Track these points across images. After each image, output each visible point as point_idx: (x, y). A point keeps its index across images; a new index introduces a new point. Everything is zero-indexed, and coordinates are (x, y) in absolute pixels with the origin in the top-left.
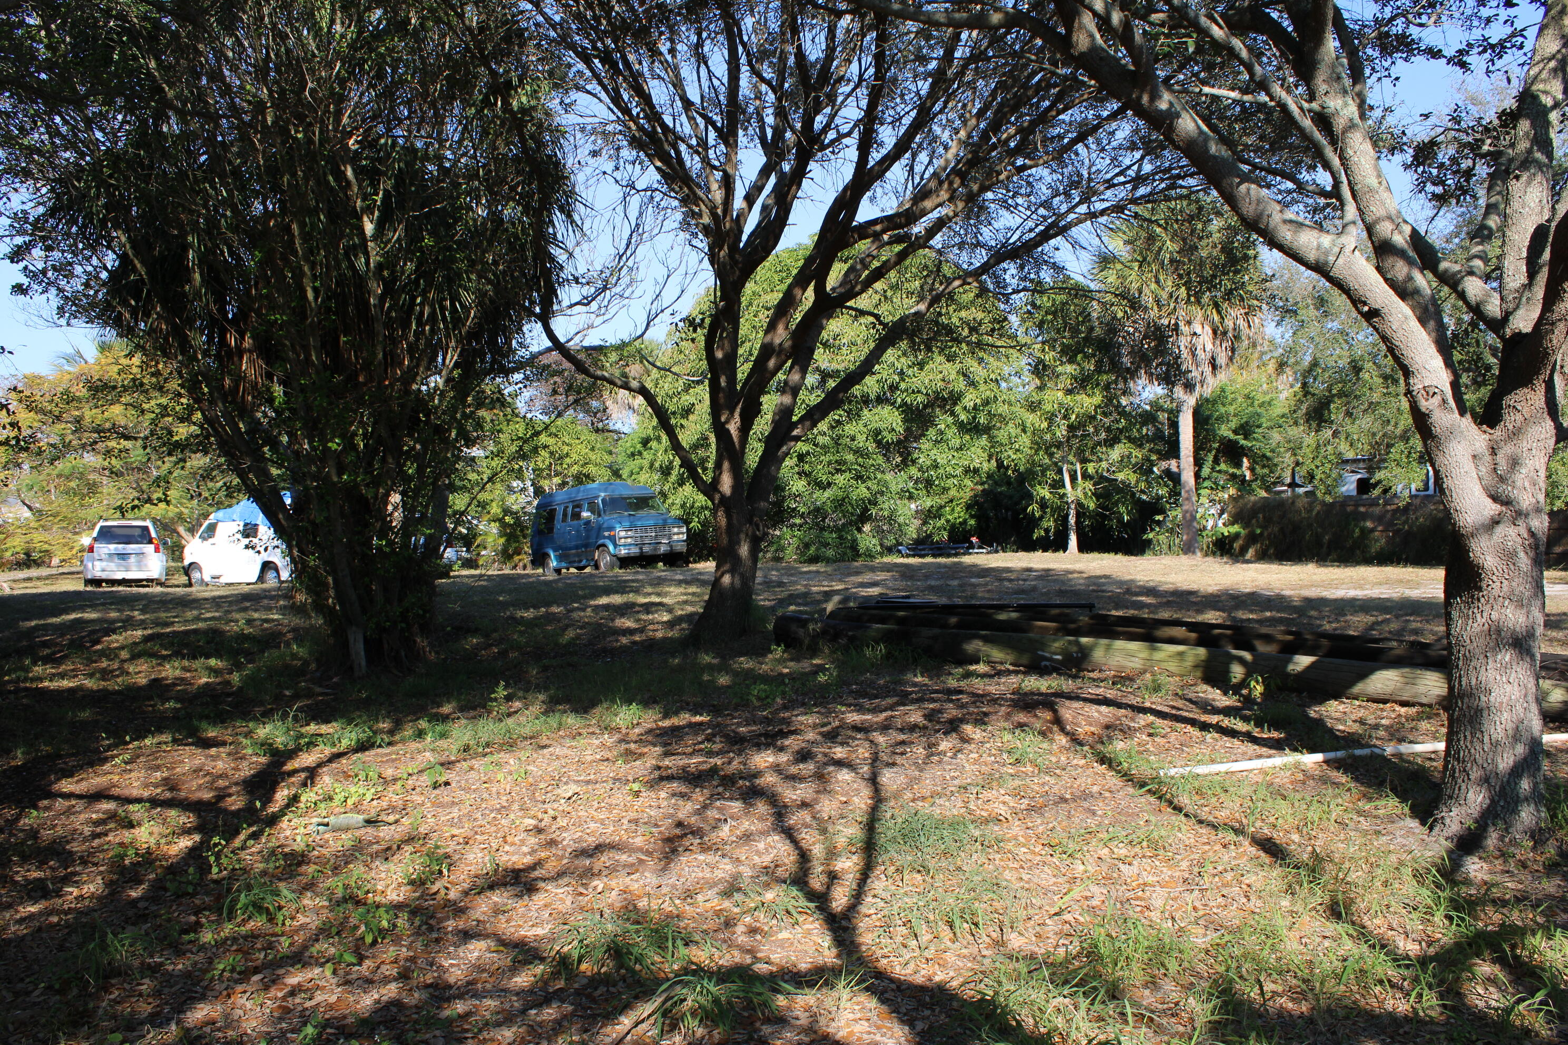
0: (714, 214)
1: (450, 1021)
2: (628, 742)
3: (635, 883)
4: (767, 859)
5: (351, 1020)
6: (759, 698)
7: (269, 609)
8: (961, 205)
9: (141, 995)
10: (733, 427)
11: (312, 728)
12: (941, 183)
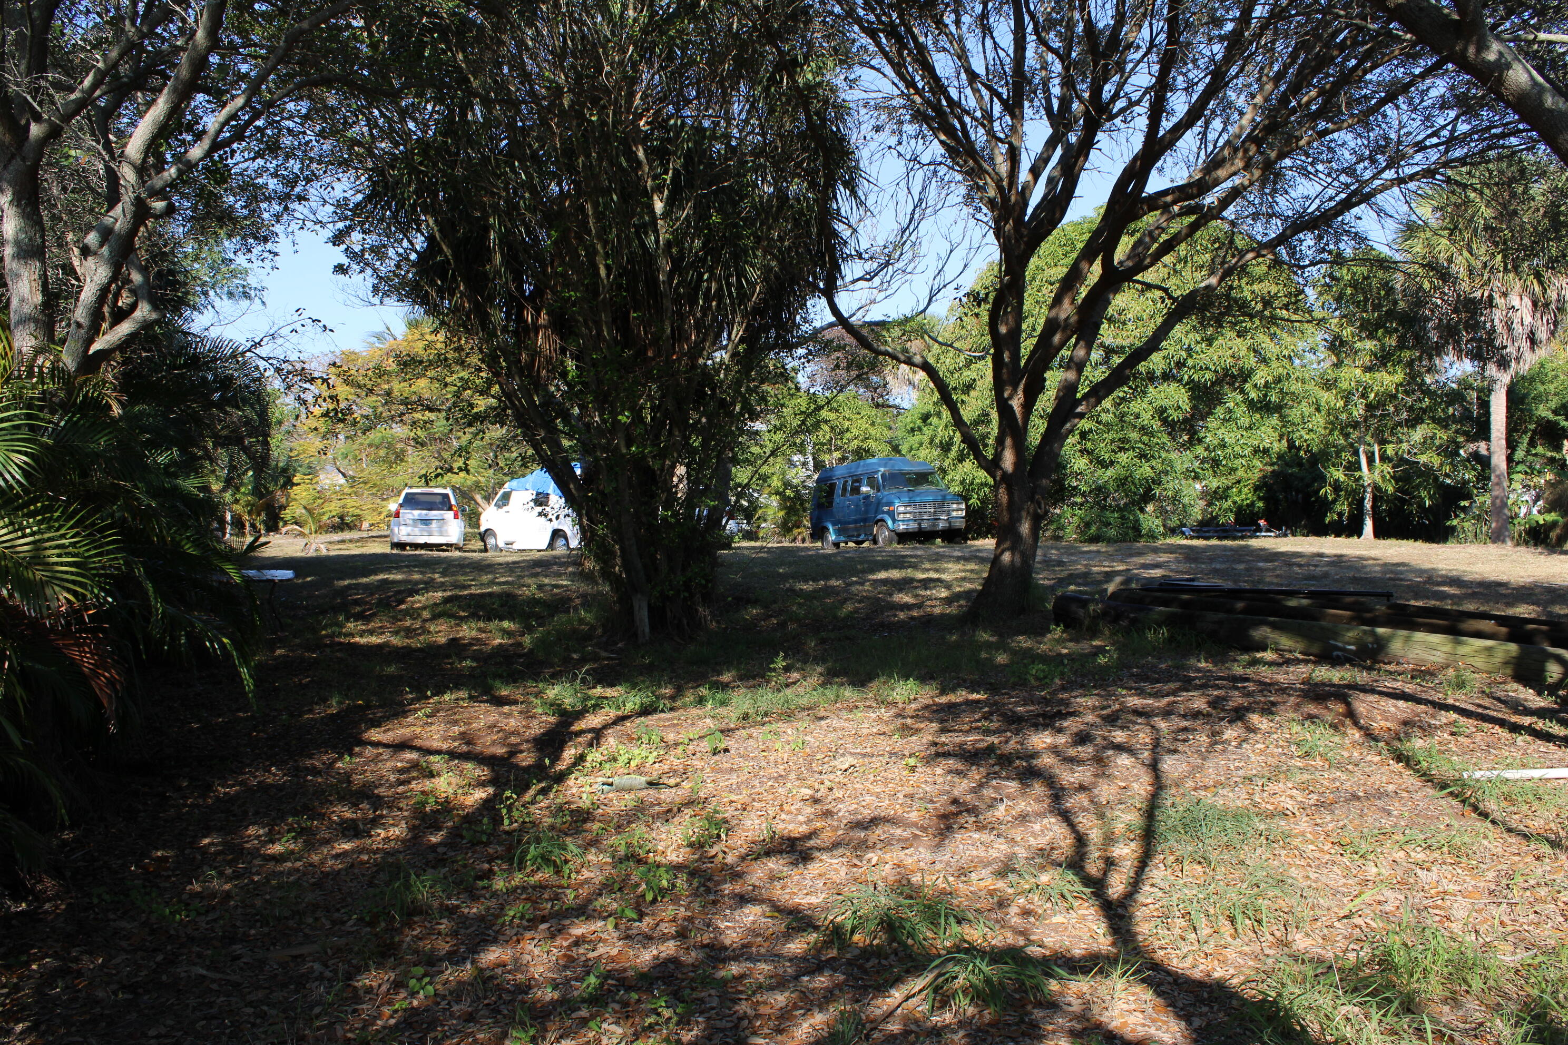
0: (1000, 188)
1: (724, 982)
2: (904, 717)
3: (909, 858)
4: (1043, 841)
5: (630, 973)
6: (1037, 678)
7: (559, 575)
8: (1257, 173)
9: (439, 933)
10: (1016, 403)
11: (598, 691)
12: (1236, 150)
